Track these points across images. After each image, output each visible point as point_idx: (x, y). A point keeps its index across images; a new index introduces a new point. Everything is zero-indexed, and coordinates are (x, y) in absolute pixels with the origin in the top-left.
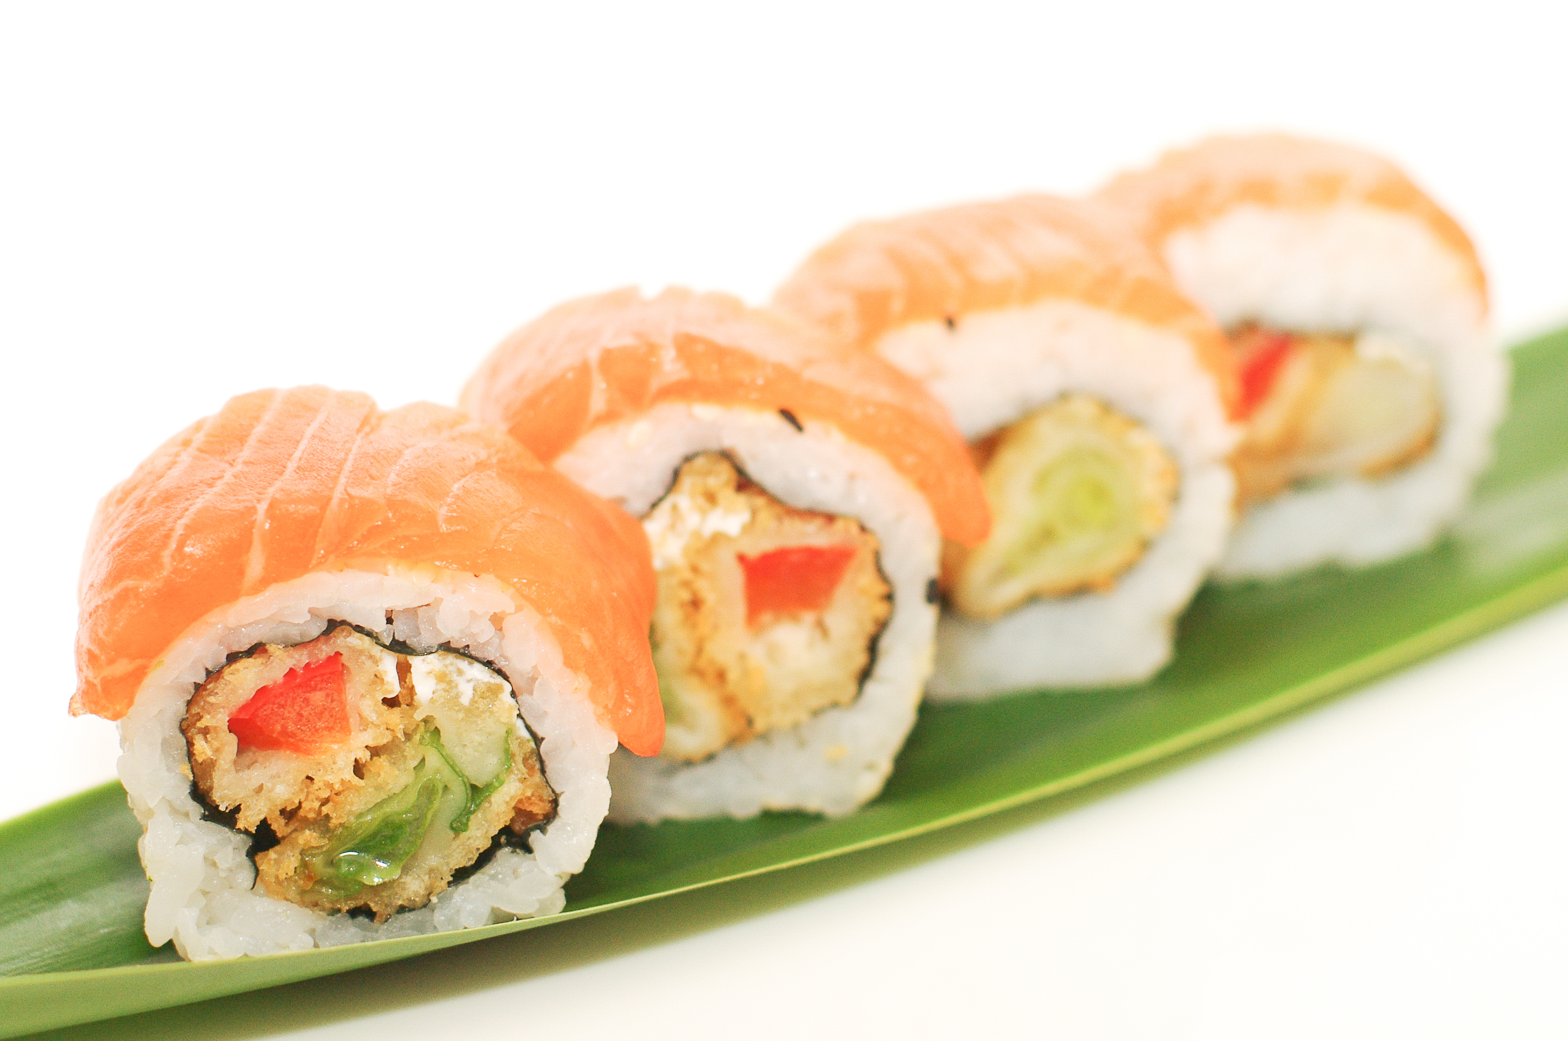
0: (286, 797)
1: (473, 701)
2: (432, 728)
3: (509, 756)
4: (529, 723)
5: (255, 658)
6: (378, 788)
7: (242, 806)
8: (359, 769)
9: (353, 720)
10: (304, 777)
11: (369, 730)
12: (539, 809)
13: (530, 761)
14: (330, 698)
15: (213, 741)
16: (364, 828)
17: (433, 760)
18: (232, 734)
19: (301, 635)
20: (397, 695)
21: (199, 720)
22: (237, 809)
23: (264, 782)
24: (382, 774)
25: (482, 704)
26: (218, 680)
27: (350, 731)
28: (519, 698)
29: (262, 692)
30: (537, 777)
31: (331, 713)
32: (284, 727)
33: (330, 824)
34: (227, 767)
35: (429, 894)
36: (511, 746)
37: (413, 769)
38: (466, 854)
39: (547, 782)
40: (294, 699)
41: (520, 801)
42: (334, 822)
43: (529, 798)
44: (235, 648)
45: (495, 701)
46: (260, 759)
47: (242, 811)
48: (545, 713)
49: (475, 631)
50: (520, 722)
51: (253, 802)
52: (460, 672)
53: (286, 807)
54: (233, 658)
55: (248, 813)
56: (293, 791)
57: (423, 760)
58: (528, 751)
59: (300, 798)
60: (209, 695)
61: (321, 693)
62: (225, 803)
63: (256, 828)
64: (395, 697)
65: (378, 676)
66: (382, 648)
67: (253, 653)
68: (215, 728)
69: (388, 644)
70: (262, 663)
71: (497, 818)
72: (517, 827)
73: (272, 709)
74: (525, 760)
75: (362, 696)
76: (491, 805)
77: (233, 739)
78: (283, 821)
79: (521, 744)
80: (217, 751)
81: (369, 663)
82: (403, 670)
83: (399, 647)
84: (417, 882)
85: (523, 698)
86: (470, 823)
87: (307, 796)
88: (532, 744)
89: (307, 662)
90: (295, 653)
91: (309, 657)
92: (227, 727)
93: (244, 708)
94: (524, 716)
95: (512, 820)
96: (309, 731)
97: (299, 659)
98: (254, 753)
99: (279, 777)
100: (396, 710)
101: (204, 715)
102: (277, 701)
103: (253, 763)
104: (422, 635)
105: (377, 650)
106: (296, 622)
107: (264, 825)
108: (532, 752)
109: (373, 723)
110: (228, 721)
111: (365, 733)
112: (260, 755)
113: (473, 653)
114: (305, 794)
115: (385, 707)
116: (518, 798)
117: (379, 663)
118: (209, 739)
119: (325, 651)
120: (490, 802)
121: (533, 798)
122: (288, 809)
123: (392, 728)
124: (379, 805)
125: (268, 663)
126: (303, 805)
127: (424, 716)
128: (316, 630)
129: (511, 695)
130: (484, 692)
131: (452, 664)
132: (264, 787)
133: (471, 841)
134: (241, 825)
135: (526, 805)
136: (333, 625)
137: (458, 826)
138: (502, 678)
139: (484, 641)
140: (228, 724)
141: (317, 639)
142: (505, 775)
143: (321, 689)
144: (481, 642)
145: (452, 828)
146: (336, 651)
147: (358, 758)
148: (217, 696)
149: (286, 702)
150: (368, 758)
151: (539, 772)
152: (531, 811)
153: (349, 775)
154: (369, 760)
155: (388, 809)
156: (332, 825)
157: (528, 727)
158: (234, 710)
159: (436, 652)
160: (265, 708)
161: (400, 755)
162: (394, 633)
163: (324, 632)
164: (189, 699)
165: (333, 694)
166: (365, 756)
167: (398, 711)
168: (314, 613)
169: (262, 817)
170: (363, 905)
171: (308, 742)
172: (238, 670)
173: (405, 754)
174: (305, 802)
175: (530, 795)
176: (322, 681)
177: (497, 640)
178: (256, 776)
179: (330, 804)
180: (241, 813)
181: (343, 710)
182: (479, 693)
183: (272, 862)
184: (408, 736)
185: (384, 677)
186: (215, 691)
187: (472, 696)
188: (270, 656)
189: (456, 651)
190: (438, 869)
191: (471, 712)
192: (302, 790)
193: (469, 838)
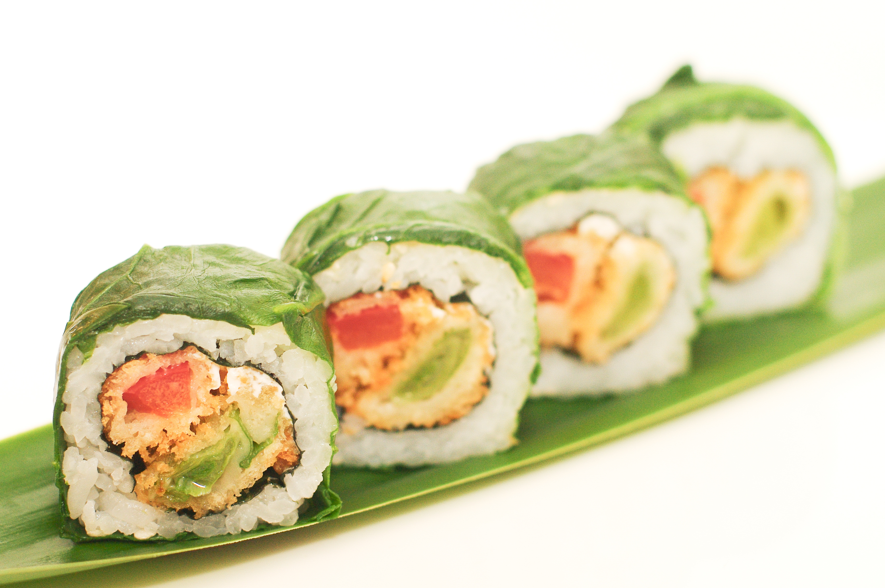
0: (151, 440)
1: (261, 395)
2: (236, 408)
3: (277, 427)
4: (290, 410)
5: (140, 360)
6: (204, 440)
7: (125, 443)
8: (193, 428)
9: (193, 402)
10: (162, 430)
11: (201, 407)
12: (291, 459)
13: (288, 431)
14: (181, 386)
15: (113, 405)
16: (194, 462)
17: (235, 427)
18: (124, 401)
19: (168, 349)
20: (219, 389)
21: (107, 392)
22: (123, 445)
23: (139, 431)
24: (207, 433)
25: (265, 397)
26: (118, 370)
27: (190, 407)
28: (286, 395)
29: (143, 380)
30: (292, 442)
31: (181, 395)
32: (154, 401)
33: (175, 458)
34: (120, 420)
35: (227, 505)
36: (279, 422)
37: (224, 431)
38: (248, 482)
39: (296, 444)
40: (161, 385)
41: (281, 454)
42: (177, 458)
43: (286, 453)
44: (130, 353)
45: (273, 396)
46: (138, 417)
47: (125, 445)
48: (300, 405)
49: (265, 355)
50: (285, 410)
51: (132, 441)
52: (255, 378)
53: (150, 446)
54: (128, 359)
55: (129, 447)
56: (155, 437)
57: (230, 426)
58: (288, 426)
59: (159, 441)
60: (113, 379)
61: (176, 383)
62: (116, 440)
63: (132, 456)
64: (217, 389)
65: (209, 377)
66: (212, 362)
67: (140, 357)
68: (115, 397)
69: (216, 359)
70: (144, 363)
71: (266, 462)
72: (277, 468)
73: (148, 390)
74: (286, 431)
75: (199, 388)
76: (264, 454)
77: (125, 404)
78: (147, 454)
79: (285, 421)
80: (116, 410)
81: (204, 369)
82: (223, 375)
83: (222, 362)
84: (220, 497)
85: (288, 395)
86: (251, 464)
87: (162, 441)
88: (291, 423)
89: (169, 365)
90: (163, 359)
91: (171, 363)
92: (122, 397)
93: (132, 388)
94: (288, 406)
95: (275, 464)
96: (168, 404)
97: (166, 362)
98: (135, 413)
99: (148, 428)
100: (217, 397)
101: (109, 390)
102: (151, 385)
103: (134, 419)
104: (235, 355)
105: (209, 363)
106: (166, 340)
107: (137, 455)
108: (290, 427)
109: (203, 404)
110: (123, 394)
111: (198, 408)
112: (138, 415)
113: (263, 368)
114: (161, 440)
115: (211, 395)
116: (279, 452)
117: (209, 370)
118: (111, 403)
119: (179, 360)
120: (263, 453)
121: (288, 453)
122: (151, 447)
123: (213, 407)
124: (203, 451)
125: (148, 363)
126: (160, 446)
127: (232, 401)
128: (176, 346)
129: (282, 393)
130: (267, 391)
131: (250, 373)
132: (139, 433)
133: (251, 474)
134: (124, 454)
135: (284, 456)
136: (186, 345)
137: (244, 465)
138: (278, 384)
139: (270, 362)
140: (122, 395)
141: (176, 352)
142: (273, 439)
143: (176, 381)
144: (268, 363)
145: (241, 466)
146: (186, 360)
147: (193, 422)
148: (118, 379)
149: (156, 386)
150: (199, 423)
151: (292, 438)
152: (286, 460)
153: (188, 431)
154: (199, 424)
155: (208, 453)
156: (176, 459)
157: (290, 412)
158: (127, 388)
159: (242, 366)
160: (144, 389)
161: (217, 422)
162: (219, 354)
163: (181, 348)
164: (103, 382)
165: (183, 384)
166: (197, 421)
167: (218, 398)
168: (176, 337)
169: (136, 450)
170: (188, 507)
171: (167, 410)
172: (130, 366)
173: (220, 422)
174: (161, 445)
175: (287, 451)
176: (177, 376)
177: (278, 362)
178: (135, 427)
179: (176, 447)
180: (124, 447)
181: (188, 394)
182: (264, 391)
183: (142, 479)
184: (222, 412)
185: (212, 378)
186: (116, 377)
187: (260, 393)
188: (149, 360)
189: (254, 366)
190: (232, 490)
191: (258, 402)
192: (160, 437)
193: (250, 472)
